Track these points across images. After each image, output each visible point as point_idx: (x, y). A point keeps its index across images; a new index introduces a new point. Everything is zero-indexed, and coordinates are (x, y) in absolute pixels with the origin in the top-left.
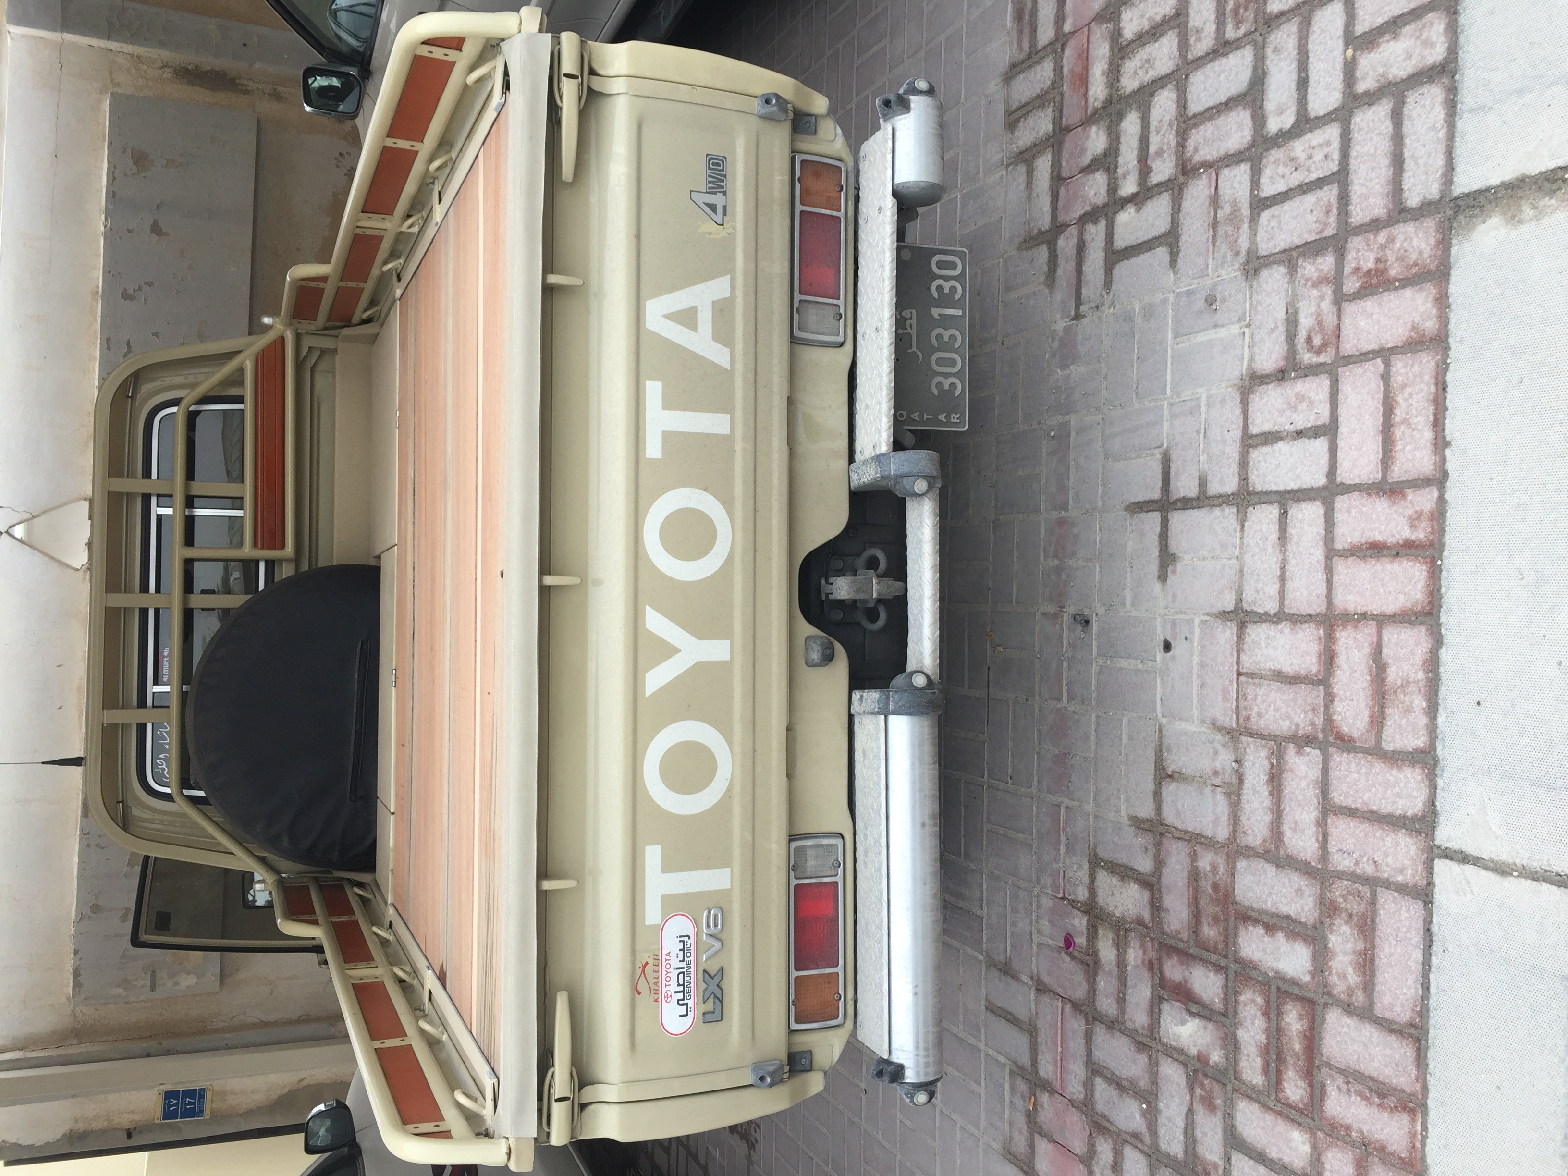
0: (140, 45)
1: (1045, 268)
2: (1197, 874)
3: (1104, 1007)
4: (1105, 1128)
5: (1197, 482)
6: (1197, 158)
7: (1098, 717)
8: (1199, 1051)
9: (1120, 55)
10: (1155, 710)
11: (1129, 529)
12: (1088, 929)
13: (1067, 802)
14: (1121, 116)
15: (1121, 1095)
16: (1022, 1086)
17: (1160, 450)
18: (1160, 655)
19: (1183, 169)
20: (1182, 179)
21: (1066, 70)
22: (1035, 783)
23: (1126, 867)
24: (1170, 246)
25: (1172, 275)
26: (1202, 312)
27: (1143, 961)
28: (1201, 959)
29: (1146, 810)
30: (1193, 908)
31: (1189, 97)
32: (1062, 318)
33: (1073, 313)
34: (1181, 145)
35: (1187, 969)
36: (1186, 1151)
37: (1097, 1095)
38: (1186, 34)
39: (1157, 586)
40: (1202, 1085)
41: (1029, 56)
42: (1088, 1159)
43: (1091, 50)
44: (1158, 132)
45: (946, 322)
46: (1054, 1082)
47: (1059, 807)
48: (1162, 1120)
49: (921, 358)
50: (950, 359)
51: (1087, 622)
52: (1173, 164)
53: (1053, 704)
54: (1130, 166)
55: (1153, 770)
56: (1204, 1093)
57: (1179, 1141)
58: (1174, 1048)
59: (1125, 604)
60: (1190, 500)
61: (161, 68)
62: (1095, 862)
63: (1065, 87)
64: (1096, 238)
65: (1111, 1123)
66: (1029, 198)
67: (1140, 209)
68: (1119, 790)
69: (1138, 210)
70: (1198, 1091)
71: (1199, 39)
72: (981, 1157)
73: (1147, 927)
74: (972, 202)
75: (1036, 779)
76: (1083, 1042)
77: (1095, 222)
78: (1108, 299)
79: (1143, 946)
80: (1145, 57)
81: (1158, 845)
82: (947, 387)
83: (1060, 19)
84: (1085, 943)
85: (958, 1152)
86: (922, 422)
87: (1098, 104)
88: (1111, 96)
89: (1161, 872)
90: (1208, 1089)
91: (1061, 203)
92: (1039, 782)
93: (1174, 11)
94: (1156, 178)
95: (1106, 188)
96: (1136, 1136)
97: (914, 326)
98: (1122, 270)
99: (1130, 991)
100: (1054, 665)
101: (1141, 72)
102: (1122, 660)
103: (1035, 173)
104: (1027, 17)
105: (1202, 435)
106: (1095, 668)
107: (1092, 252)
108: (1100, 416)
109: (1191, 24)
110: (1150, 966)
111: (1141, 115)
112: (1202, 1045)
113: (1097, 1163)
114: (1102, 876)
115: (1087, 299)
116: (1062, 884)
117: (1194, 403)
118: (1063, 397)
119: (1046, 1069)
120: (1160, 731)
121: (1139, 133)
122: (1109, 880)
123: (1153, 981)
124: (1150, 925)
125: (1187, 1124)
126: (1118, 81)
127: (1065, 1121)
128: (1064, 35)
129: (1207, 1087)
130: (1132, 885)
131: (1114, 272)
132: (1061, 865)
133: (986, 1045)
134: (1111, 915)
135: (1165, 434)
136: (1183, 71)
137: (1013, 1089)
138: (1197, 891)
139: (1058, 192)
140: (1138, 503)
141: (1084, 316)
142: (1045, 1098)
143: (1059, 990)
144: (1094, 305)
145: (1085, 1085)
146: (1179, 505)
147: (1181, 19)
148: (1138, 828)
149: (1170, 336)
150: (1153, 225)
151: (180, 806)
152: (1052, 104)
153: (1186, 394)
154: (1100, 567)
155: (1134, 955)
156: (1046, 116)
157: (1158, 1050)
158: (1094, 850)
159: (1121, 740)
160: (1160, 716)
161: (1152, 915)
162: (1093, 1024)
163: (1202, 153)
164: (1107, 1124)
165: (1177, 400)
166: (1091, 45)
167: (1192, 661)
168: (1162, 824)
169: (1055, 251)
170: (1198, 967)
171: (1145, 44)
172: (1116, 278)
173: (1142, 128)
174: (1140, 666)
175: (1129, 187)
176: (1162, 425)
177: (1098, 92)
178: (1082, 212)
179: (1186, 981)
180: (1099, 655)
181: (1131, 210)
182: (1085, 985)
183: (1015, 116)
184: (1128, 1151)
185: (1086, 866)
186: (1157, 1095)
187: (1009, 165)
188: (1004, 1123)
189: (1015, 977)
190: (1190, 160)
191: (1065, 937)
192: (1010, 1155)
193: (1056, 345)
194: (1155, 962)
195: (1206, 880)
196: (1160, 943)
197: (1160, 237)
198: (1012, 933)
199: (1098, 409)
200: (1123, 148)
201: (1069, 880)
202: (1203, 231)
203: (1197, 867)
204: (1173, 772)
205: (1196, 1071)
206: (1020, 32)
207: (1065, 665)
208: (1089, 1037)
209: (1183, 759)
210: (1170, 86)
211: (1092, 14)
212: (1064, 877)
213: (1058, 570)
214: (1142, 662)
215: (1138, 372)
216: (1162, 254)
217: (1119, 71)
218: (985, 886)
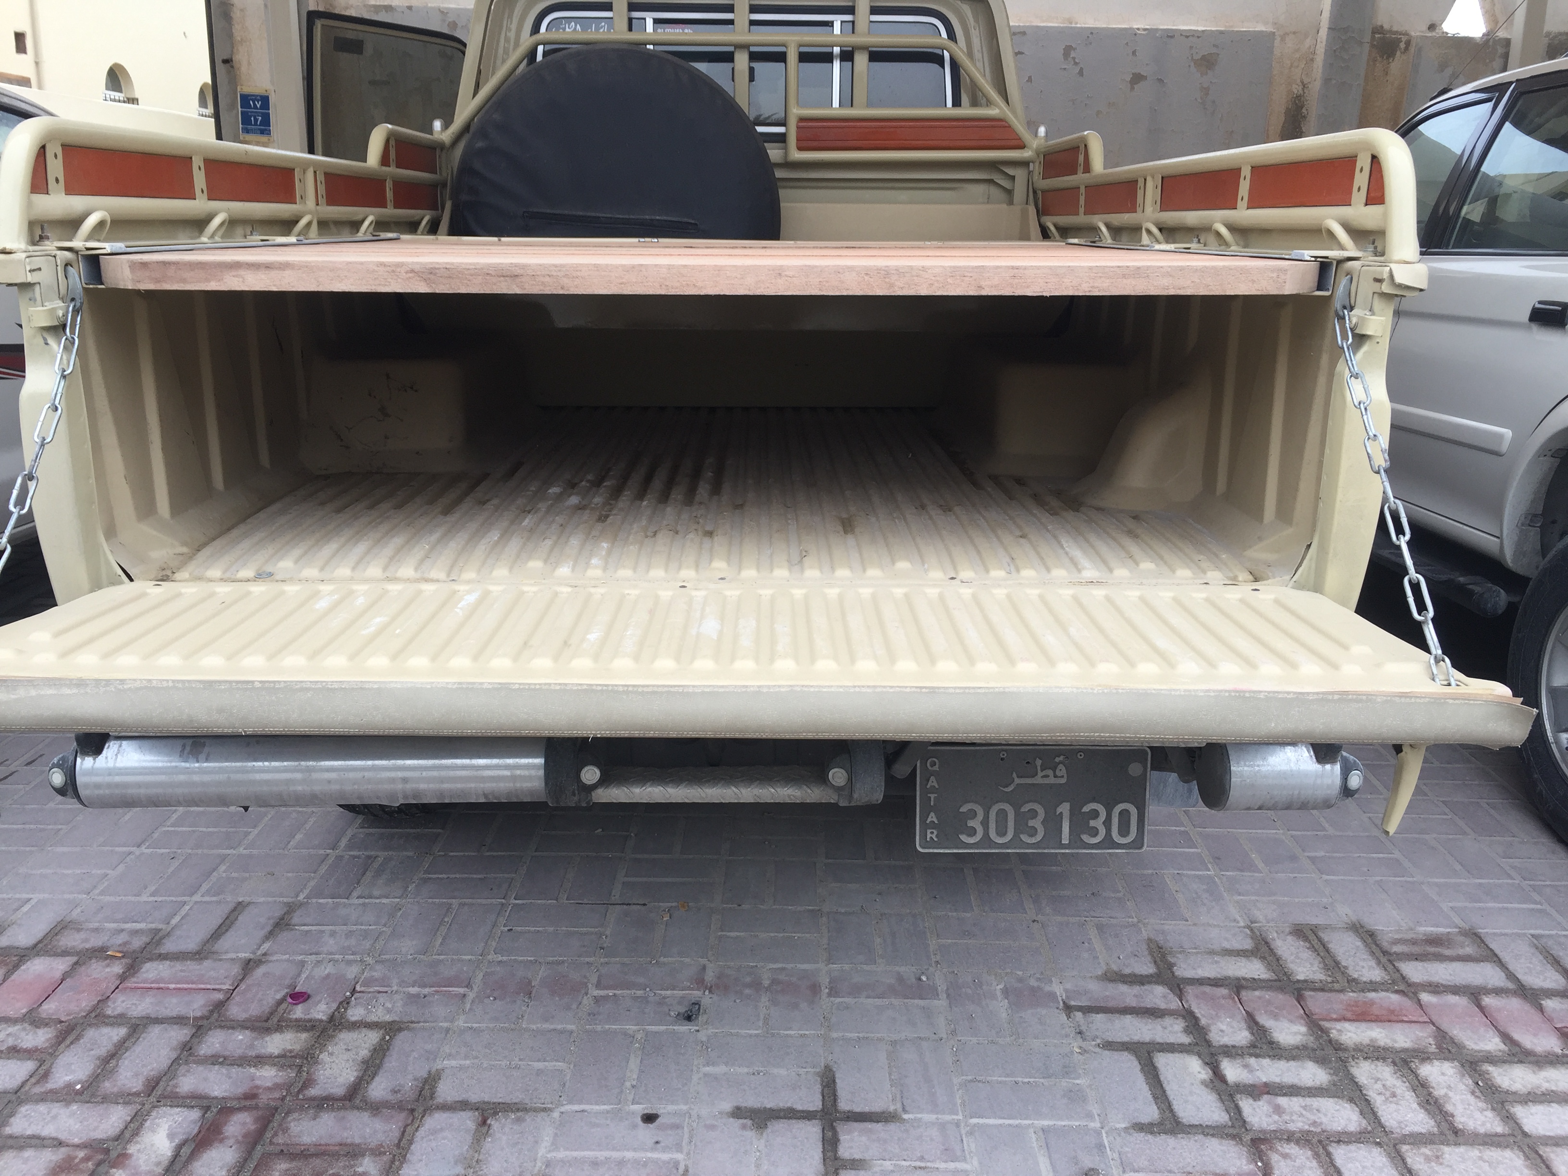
0: (1325, 60)
1: (1127, 971)
2: (355, 1155)
3: (211, 1039)
4: (64, 1039)
5: (857, 1157)
6: (1274, 1158)
7: (572, 1032)
8: (131, 1156)
9: (1397, 1060)
10: (570, 1102)
11: (802, 1071)
12: (310, 1020)
13: (471, 995)
14: (1321, 1061)
15: (98, 1058)
16: (137, 943)
17: (900, 1110)
18: (640, 1109)
19: (1260, 1139)
20: (1247, 1138)
21: (1372, 995)
22: (500, 958)
23: (379, 1067)
24: (1161, 1124)
25: (1123, 1126)
26: (1076, 1164)
27: (257, 1087)
28: (246, 1160)
29: (446, 1091)
30: (312, 1150)
31: (1353, 1147)
32: (1066, 991)
33: (1073, 1003)
34: (1290, 1137)
35: (237, 1142)
36: (11, 1137)
37: (106, 1030)
38: (1432, 1142)
39: (727, 1106)
40: (87, 1159)
41: (1385, 953)
42: (32, 1019)
43: (1400, 1025)
44: (1305, 1108)
45: (1053, 823)
46: (134, 979)
47: (467, 987)
48: (57, 1108)
49: (1006, 790)
50: (1006, 827)
51: (689, 1018)
52: (1265, 1126)
53: (594, 979)
54: (1258, 1073)
55: (495, 1100)
56: (77, 1161)
57: (25, 1129)
58: (142, 1125)
59: (708, 1064)
60: (835, 1149)
61: (1302, 82)
62: (391, 1029)
63: (1351, 994)
64: (1167, 1031)
65: (69, 1046)
66: (1212, 953)
67: (1207, 1086)
68: (476, 1058)
69: (1203, 1083)
70: (81, 1154)
71: (1428, 1159)
72: (66, 896)
73: (299, 1092)
74: (1205, 887)
75: (505, 958)
76: (174, 1014)
77: (1187, 1031)
78: (1090, 1045)
79: (277, 1087)
80: (1399, 1091)
81: (399, 1106)
82: (971, 823)
83: (1436, 988)
84: (294, 1017)
85: (79, 872)
86: (926, 792)
87: (1334, 1034)
88: (1346, 1050)
89: (365, 1110)
90: (81, 1167)
91: (1207, 989)
92: (500, 962)
93: (1461, 1127)
94: (1246, 1105)
95: (1230, 1043)
96: (46, 1076)
97: (1046, 781)
98: (1129, 1063)
99: (224, 1071)
100: (641, 980)
101: (1378, 1086)
102: (638, 1061)
103: (1244, 960)
104: (1432, 950)
105: (918, 1164)
106: (632, 1028)
107: (1150, 1026)
108: (945, 1036)
109: (1446, 1149)
110: (250, 1096)
111: (1324, 1086)
112: (138, 1159)
113: (24, 1029)
114: (373, 1037)
115: (1090, 1019)
116: (371, 990)
117: (959, 1153)
118: (969, 991)
119: (151, 971)
120: (544, 1110)
121: (1299, 1084)
122: (367, 1045)
123: (230, 1098)
124: (301, 1097)
125: (44, 1139)
126: (1366, 1059)
127: (84, 992)
128: (1415, 994)
129: (84, 1165)
130: (355, 1074)
131: (1126, 1053)
132: (395, 988)
133: (196, 903)
134: (323, 1047)
135: (919, 1116)
136: (1385, 1139)
137: (136, 932)
138: (333, 1155)
139: (1221, 986)
140: (834, 1081)
141: (1069, 1017)
142: (117, 968)
143: (243, 986)
144: (1084, 1028)
145: (122, 1016)
146: (829, 1134)
147: (1451, 1137)
148: (426, 1081)
149: (1046, 1123)
150: (1186, 1102)
151: (527, 40)
152: (1329, 979)
153: (970, 1144)
154: (757, 1035)
155: (268, 1075)
156: (1314, 972)
157: (144, 1104)
158: (408, 1028)
159: (539, 1061)
160: (563, 1109)
161: (313, 1099)
162: (193, 1026)
163: (1282, 1163)
164: (68, 1042)
165: (963, 1132)
166: (1406, 1025)
167: (628, 1150)
168: (425, 1111)
169: (1150, 983)
170: (237, 1156)
171: (1414, 1091)
172: (1116, 1055)
173: (1309, 1088)
174: (628, 1084)
175: (1232, 1071)
176: (932, 1112)
177: (1349, 1034)
178: (1198, 1015)
179: (221, 1141)
180: (647, 1033)
181: (1205, 1074)
182: (243, 1016)
183: (1312, 937)
184: (29, 1066)
185: (388, 1018)
186: (88, 1102)
187: (1252, 930)
188: (99, 922)
189: (270, 935)
190: (1271, 1148)
191: (305, 993)
192: (61, 927)
193: (1033, 983)
194: (253, 1102)
195: (344, 1167)
196: (276, 1109)
197: (1171, 1111)
198: (323, 932)
199: (954, 1033)
200: (1282, 1064)
201: (374, 997)
202: (1181, 1165)
203: (363, 1155)
204: (489, 1126)
205: (107, 1151)
206: (1414, 942)
207: (640, 993)
208: (179, 1020)
209: (504, 1138)
210: (1364, 1122)
211: (1445, 1026)
212: (379, 992)
213: (756, 985)
214: (633, 1087)
215: (1000, 1082)
216: (1151, 1113)
217: (1377, 1059)
218: (384, 901)
